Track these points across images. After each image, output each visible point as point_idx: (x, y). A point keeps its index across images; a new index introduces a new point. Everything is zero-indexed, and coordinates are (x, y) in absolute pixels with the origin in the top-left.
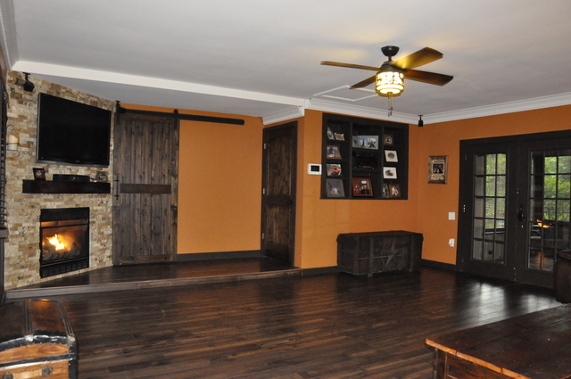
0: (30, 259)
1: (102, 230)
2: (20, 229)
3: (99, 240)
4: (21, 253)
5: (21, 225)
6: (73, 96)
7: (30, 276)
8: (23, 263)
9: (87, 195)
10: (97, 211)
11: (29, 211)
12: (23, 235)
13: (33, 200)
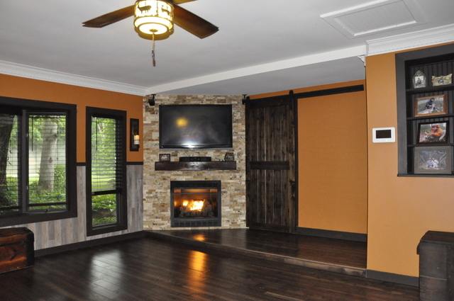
0: (163, 213)
1: (235, 199)
2: (154, 193)
3: (231, 207)
4: (155, 208)
5: (155, 191)
6: (200, 100)
7: (163, 224)
8: (157, 215)
9: (217, 171)
10: (229, 183)
11: (162, 181)
12: (156, 197)
13: (164, 175)
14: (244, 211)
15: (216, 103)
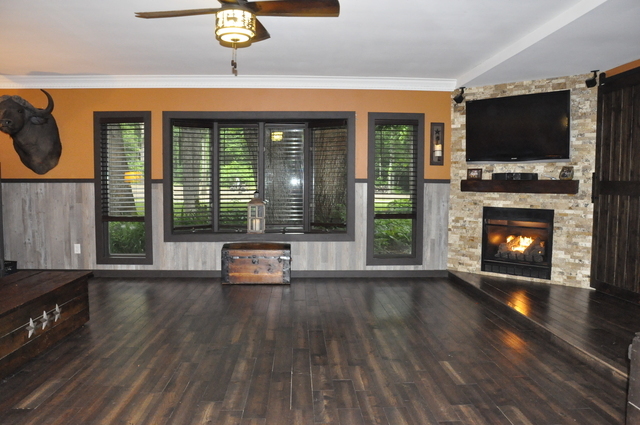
0: (472, 250)
1: (574, 240)
2: (461, 222)
3: (567, 251)
4: (462, 243)
5: (462, 219)
6: (527, 88)
7: (471, 265)
8: (464, 252)
9: (549, 195)
10: (566, 215)
11: (472, 207)
12: (464, 227)
13: (475, 198)
14: (588, 262)
15: (550, 90)
